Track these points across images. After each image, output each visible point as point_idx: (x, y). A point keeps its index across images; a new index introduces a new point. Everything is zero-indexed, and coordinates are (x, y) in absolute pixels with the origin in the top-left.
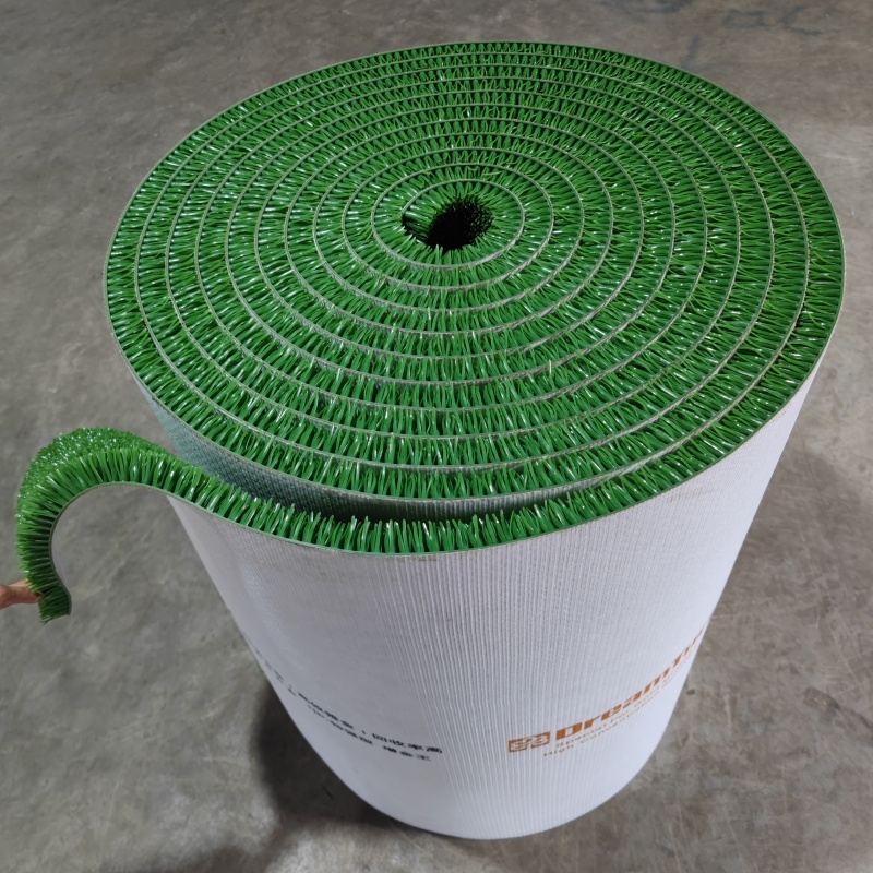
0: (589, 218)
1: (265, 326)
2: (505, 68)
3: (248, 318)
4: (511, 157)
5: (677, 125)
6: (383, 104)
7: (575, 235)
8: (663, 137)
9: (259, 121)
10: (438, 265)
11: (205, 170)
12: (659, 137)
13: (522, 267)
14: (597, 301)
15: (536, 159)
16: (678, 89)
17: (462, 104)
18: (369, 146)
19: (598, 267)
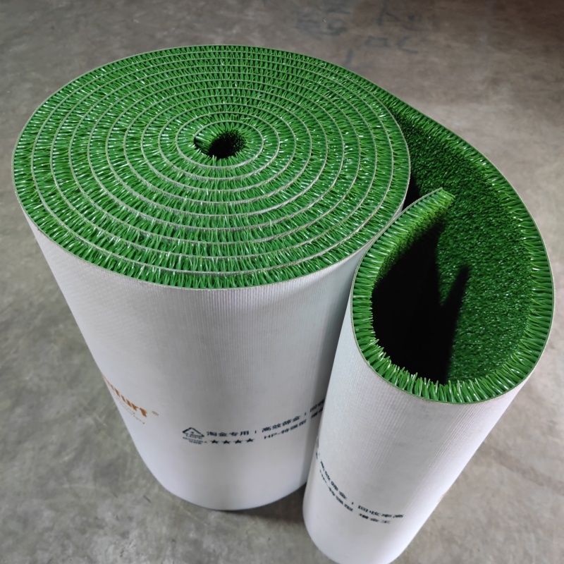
0: (299, 146)
1: (110, 194)
2: (259, 62)
3: (100, 189)
4: (257, 111)
5: (350, 102)
6: (187, 75)
7: (290, 154)
8: (342, 108)
9: (113, 78)
10: (214, 167)
11: (79, 103)
12: (339, 108)
13: (261, 169)
14: (299, 190)
15: (271, 112)
16: (352, 83)
17: (233, 80)
18: (176, 98)
19: (301, 173)
